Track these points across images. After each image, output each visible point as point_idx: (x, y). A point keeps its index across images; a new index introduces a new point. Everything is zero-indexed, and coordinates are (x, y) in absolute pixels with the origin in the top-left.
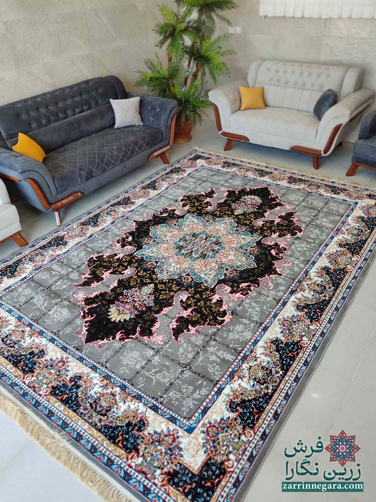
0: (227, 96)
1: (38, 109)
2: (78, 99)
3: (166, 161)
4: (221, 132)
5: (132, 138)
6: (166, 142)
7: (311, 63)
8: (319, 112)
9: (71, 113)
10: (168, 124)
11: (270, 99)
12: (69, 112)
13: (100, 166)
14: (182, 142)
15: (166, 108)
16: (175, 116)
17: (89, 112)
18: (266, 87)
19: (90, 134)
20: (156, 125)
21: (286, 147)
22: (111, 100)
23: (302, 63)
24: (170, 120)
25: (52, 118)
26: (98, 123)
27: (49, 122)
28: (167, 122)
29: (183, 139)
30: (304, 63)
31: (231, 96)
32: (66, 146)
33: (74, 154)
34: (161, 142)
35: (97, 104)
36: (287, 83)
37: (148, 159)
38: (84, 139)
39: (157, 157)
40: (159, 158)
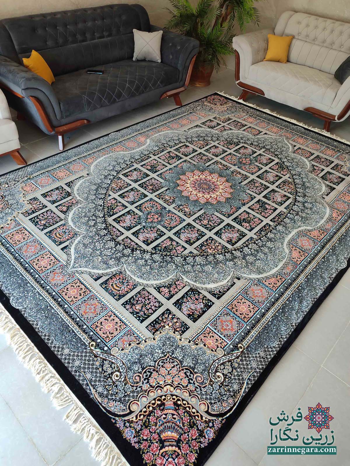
0: (251, 44)
1: (56, 27)
2: (99, 23)
3: (179, 103)
4: (238, 81)
5: (147, 73)
6: (182, 83)
9: (90, 37)
10: (187, 64)
11: (293, 56)
12: (88, 36)
13: (110, 96)
14: (198, 85)
15: (187, 48)
16: (195, 56)
17: (109, 39)
19: (106, 62)
20: (175, 63)
21: (300, 108)
22: (135, 31)
24: (188, 61)
25: (70, 39)
26: (117, 52)
27: (66, 42)
28: (186, 63)
29: (200, 82)
34: (176, 82)
35: (118, 32)
37: (160, 98)
39: (170, 96)
40: (173, 97)
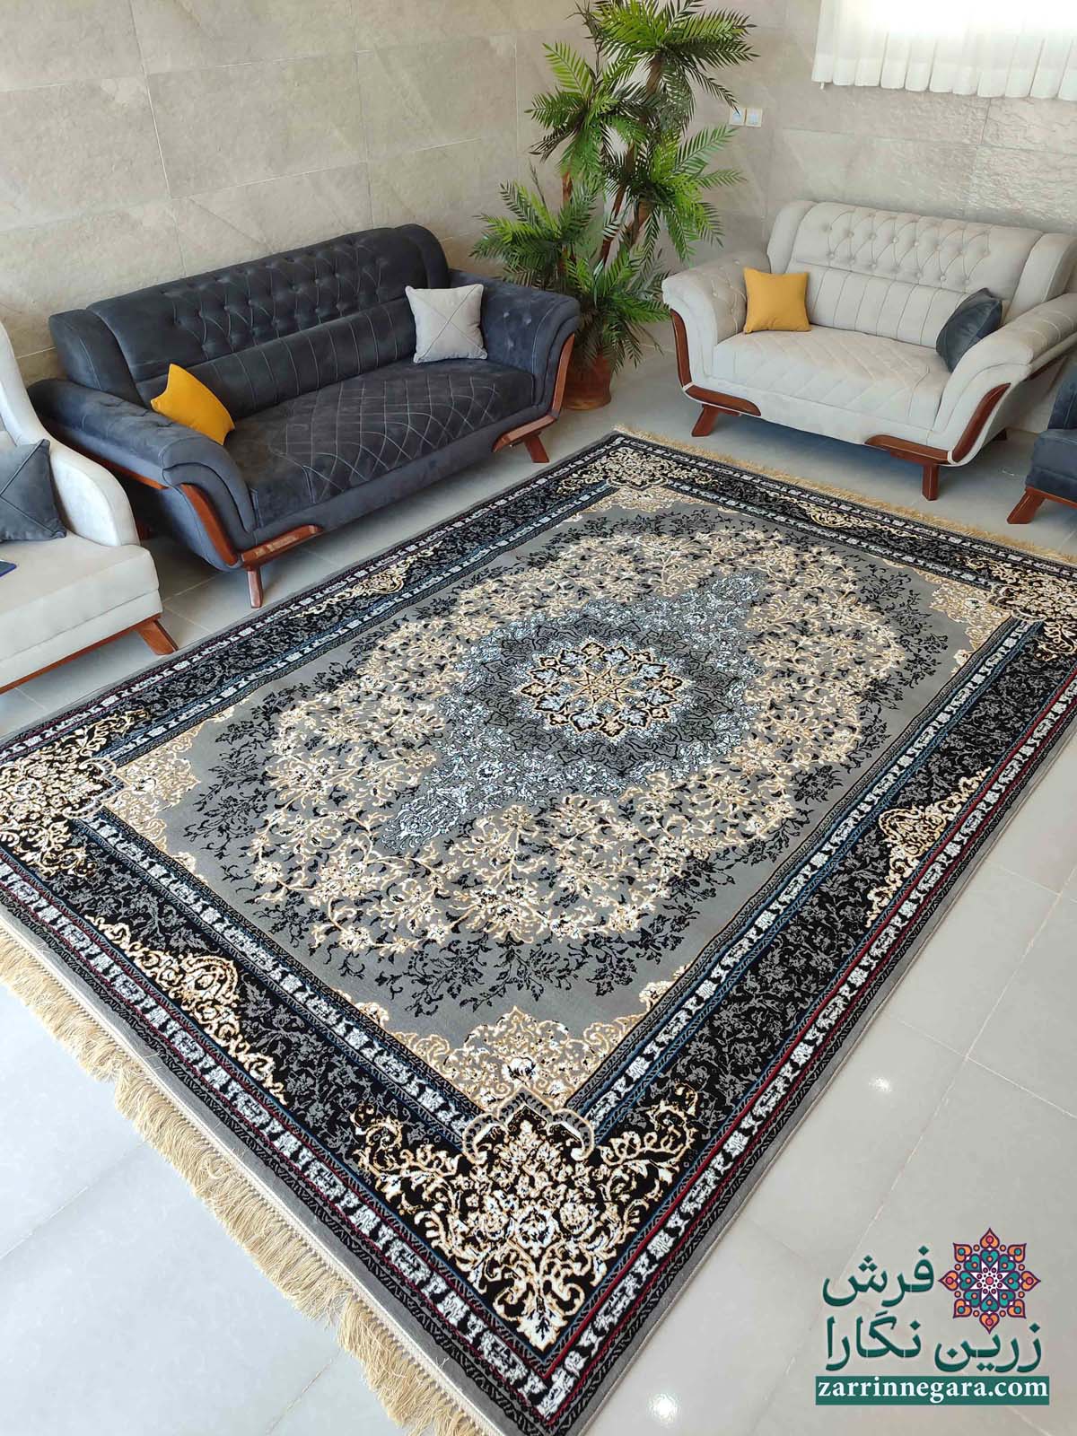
0: (711, 293)
1: (222, 306)
2: (323, 283)
3: (540, 456)
4: (689, 385)
5: (454, 393)
6: (543, 406)
7: (941, 215)
8: (949, 348)
9: (305, 319)
10: (553, 359)
11: (824, 310)
12: (296, 316)
13: (368, 460)
14: (584, 406)
15: (548, 319)
16: (572, 338)
17: (351, 317)
18: (817, 275)
19: (348, 376)
20: (521, 360)
21: (855, 435)
22: (409, 291)
23: (915, 213)
24: (556, 350)
25: (256, 330)
26: (372, 348)
27: (247, 340)
28: (549, 357)
29: (590, 397)
30: (922, 214)
31: (721, 295)
32: (286, 404)
33: (306, 426)
34: (530, 405)
35: (372, 297)
36: (871, 265)
37: (494, 448)
38: (331, 389)
39: (516, 442)
40: (523, 446)
